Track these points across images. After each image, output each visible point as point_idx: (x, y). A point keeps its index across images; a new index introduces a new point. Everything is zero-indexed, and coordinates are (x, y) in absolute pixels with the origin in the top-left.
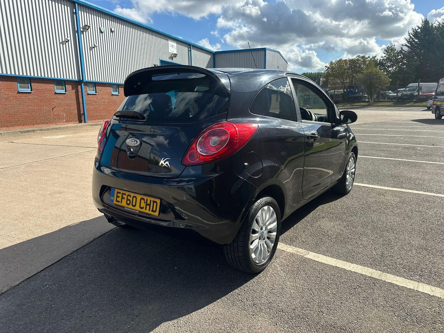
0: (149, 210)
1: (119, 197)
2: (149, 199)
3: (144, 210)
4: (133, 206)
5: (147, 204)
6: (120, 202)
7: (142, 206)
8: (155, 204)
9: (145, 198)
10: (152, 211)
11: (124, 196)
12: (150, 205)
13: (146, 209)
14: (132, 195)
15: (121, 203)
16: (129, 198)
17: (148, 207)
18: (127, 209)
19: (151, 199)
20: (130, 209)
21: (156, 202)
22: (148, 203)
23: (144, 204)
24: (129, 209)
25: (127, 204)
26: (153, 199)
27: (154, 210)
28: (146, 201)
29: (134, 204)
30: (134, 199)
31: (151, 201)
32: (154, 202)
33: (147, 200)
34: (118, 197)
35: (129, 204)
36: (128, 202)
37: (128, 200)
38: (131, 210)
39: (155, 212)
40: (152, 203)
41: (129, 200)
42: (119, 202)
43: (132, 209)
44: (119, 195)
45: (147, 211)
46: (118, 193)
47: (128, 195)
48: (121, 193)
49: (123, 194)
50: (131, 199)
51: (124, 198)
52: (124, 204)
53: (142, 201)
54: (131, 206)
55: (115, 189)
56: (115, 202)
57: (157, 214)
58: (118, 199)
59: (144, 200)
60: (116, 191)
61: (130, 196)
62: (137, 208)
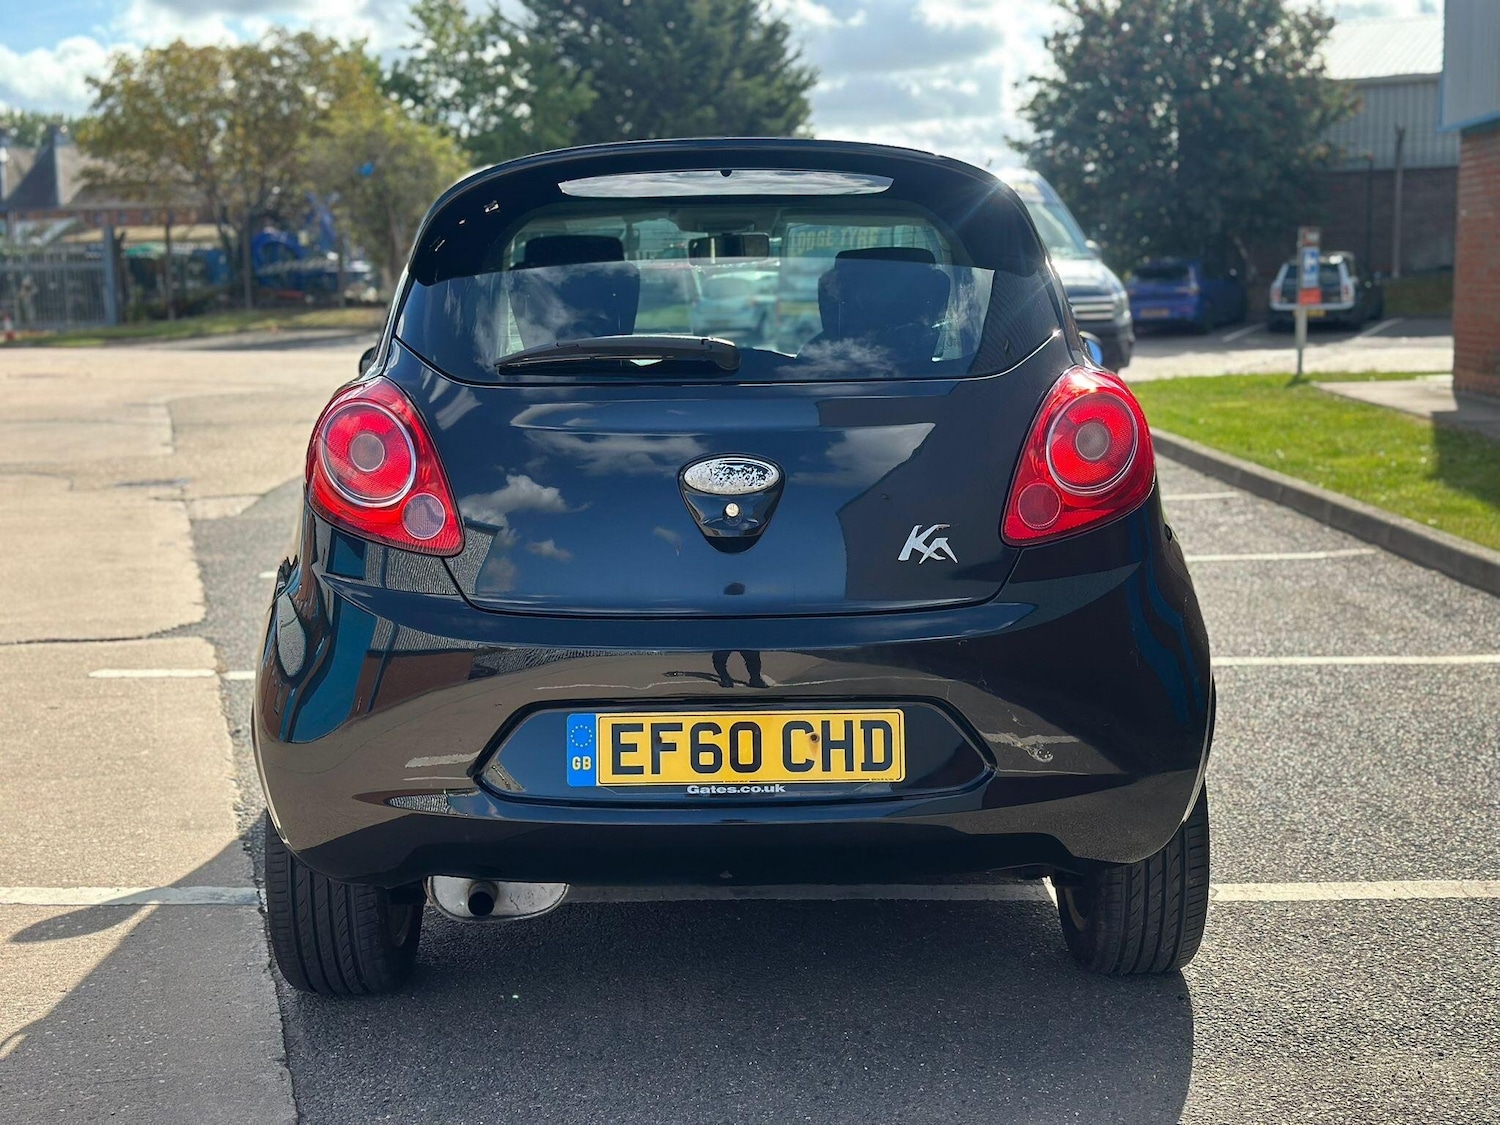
0: (850, 767)
1: (633, 748)
2: (837, 720)
3: (816, 774)
4: (737, 766)
5: (828, 745)
6: (648, 769)
7: (797, 758)
8: (878, 735)
9: (815, 718)
10: (869, 765)
11: (667, 737)
12: (847, 745)
13: (826, 767)
14: (726, 719)
15: (656, 770)
16: (705, 737)
17: (838, 754)
18: (706, 790)
19: (848, 718)
20: (726, 786)
21: (886, 727)
22: (837, 735)
23: (814, 749)
24: (720, 790)
25: (697, 766)
26: (858, 716)
27: (878, 756)
28: (818, 730)
29: (746, 759)
30: (745, 735)
31: (849, 725)
32: (868, 727)
33: (826, 725)
34: (618, 748)
35: (714, 768)
36: (706, 758)
37: (697, 748)
38: (733, 790)
39: (886, 764)
40: (858, 735)
41: (714, 749)
42: (639, 770)
43: (738, 786)
44: (626, 738)
45: (838, 773)
46: (617, 730)
47: (697, 729)
48: (647, 729)
49: (656, 729)
50: (723, 741)
51: (672, 747)
52: (677, 770)
53: (797, 735)
54: (726, 774)
55: (598, 716)
56: (606, 776)
57: (896, 773)
58: (627, 759)
59: (807, 727)
60: (605, 722)
61: (716, 729)
62: (772, 773)
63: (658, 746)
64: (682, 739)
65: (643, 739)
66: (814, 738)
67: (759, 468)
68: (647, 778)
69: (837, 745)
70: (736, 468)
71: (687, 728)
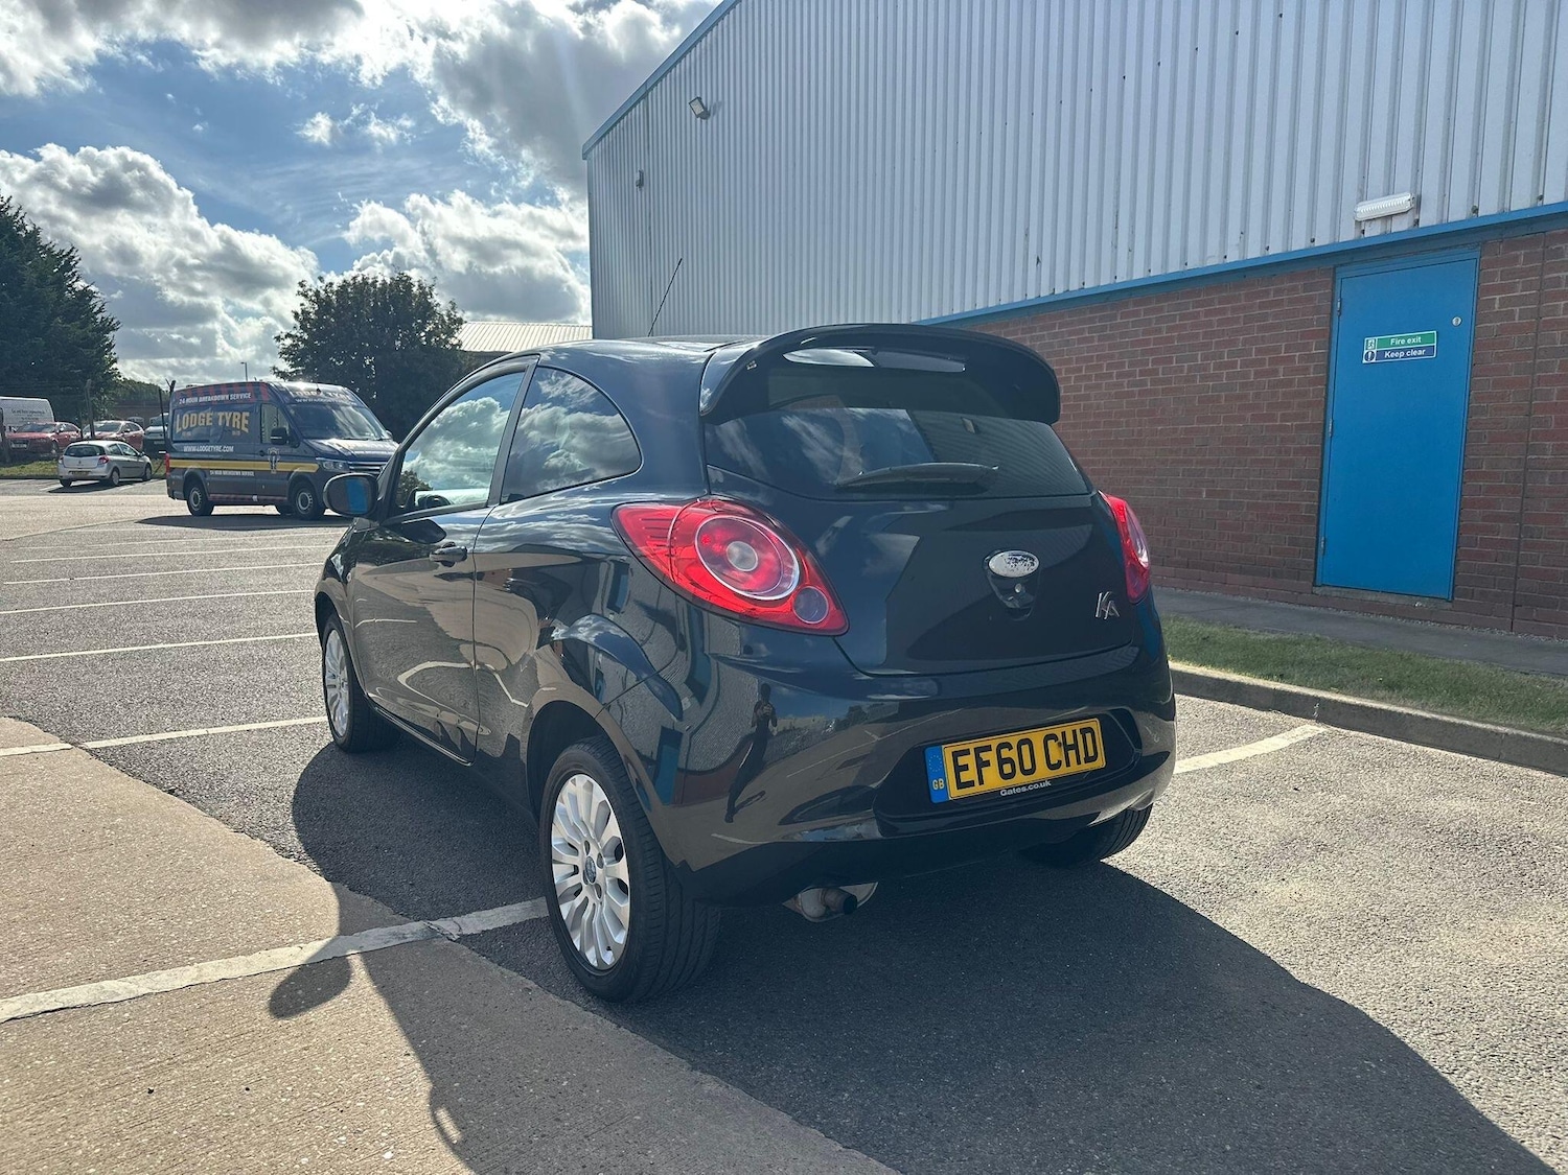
0: (1079, 763)
1: (965, 768)
3: (1063, 771)
4: (1025, 772)
5: (1067, 748)
6: (977, 782)
7: (1053, 761)
8: (1088, 736)
9: (1057, 731)
10: (1088, 760)
11: (984, 756)
12: (1075, 747)
13: (1068, 765)
14: (1014, 739)
15: (981, 783)
16: (1005, 753)
17: (1072, 754)
18: (1010, 792)
19: (1074, 728)
20: (1020, 787)
21: (1090, 730)
22: (1070, 741)
24: (1018, 790)
25: (1005, 777)
26: (1078, 726)
27: (1091, 753)
28: (1060, 739)
29: (1027, 766)
30: (1025, 749)
31: (1074, 731)
32: (1084, 731)
33: (1064, 734)
34: (959, 769)
35: (1011, 776)
36: (1007, 768)
37: (1002, 762)
38: (1024, 789)
39: (1094, 759)
41: (1010, 761)
42: (971, 784)
43: (1027, 786)
44: (962, 761)
45: (1074, 768)
46: (956, 755)
47: (1001, 746)
48: (972, 752)
49: (978, 751)
50: (1013, 754)
51: (987, 763)
52: (992, 780)
53: (1051, 743)
54: (1020, 778)
55: (943, 746)
56: (955, 793)
57: (1100, 763)
58: (965, 777)
59: (1054, 737)
60: (948, 751)
61: (1010, 748)
62: (1043, 772)
63: (982, 764)
64: (990, 756)
65: (970, 760)
66: (1059, 744)
67: (1031, 558)
68: (977, 789)
69: (1071, 747)
70: (1019, 558)
71: (994, 748)
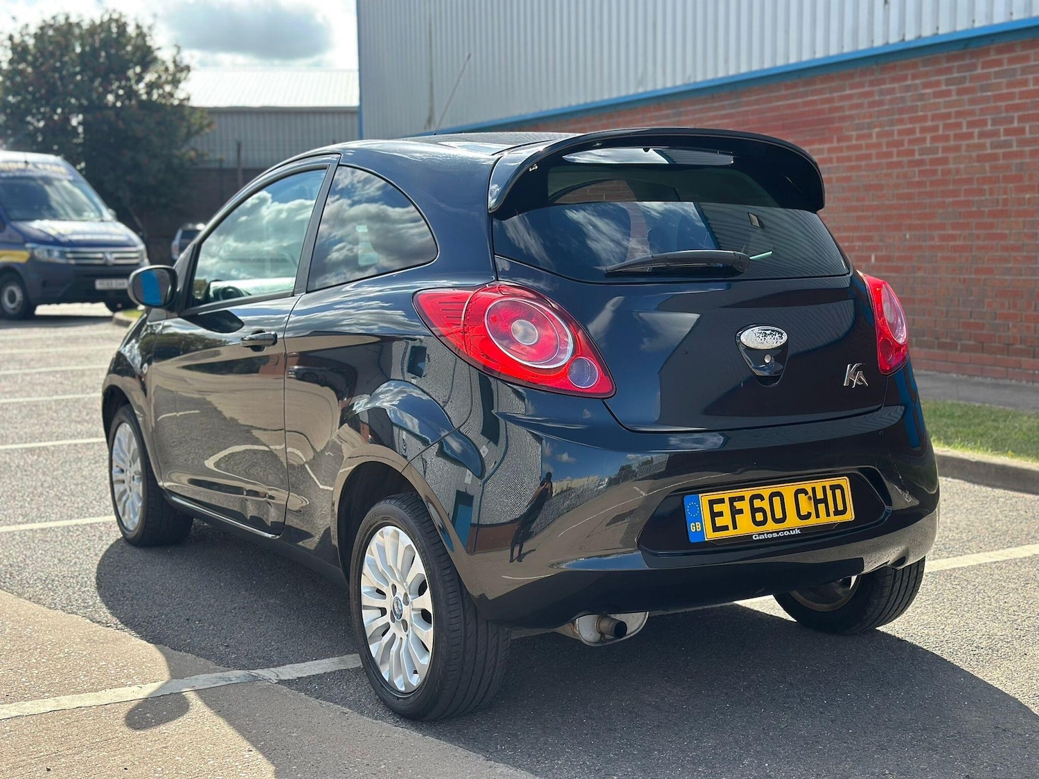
0: (828, 515)
1: (721, 514)
3: (813, 521)
4: (776, 521)
5: (817, 502)
6: (731, 527)
7: (804, 512)
8: (838, 492)
9: (807, 486)
10: (837, 513)
11: (738, 505)
12: (825, 501)
13: (818, 516)
14: (766, 491)
15: (735, 527)
16: (757, 503)
17: (821, 507)
18: (762, 537)
19: (824, 484)
20: (772, 533)
21: (840, 487)
22: (820, 495)
24: (770, 536)
25: (757, 523)
26: (828, 482)
27: (840, 508)
28: (811, 494)
29: (779, 515)
30: (776, 500)
31: (824, 488)
32: (833, 488)
33: (814, 489)
34: (714, 515)
35: (764, 522)
36: (759, 516)
37: (754, 511)
38: (775, 535)
39: (844, 512)
40: (829, 493)
41: (762, 510)
42: (725, 528)
43: (778, 532)
44: (717, 508)
45: (824, 520)
46: (712, 503)
48: (727, 501)
49: (732, 500)
50: (765, 505)
51: (741, 511)
52: (745, 526)
53: (801, 496)
54: (771, 526)
55: (700, 495)
56: (710, 535)
57: (850, 516)
58: (720, 522)
59: (806, 492)
60: (704, 499)
61: (762, 498)
62: (793, 522)
63: (735, 512)
64: (744, 505)
65: (725, 508)
66: (810, 498)
67: (779, 333)
68: (731, 533)
69: (821, 501)
70: (768, 332)
71: (747, 499)
